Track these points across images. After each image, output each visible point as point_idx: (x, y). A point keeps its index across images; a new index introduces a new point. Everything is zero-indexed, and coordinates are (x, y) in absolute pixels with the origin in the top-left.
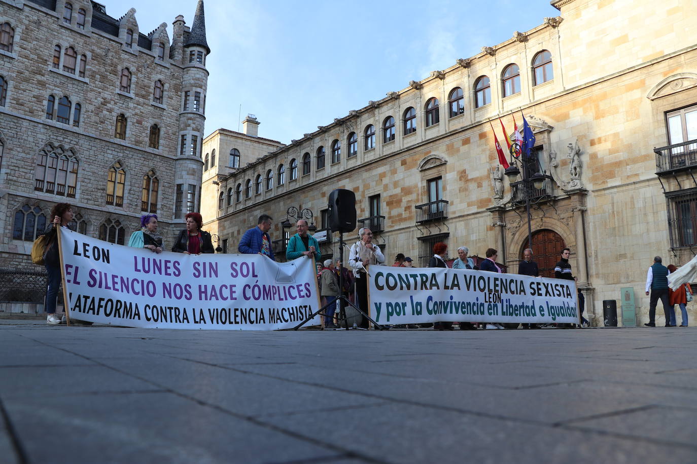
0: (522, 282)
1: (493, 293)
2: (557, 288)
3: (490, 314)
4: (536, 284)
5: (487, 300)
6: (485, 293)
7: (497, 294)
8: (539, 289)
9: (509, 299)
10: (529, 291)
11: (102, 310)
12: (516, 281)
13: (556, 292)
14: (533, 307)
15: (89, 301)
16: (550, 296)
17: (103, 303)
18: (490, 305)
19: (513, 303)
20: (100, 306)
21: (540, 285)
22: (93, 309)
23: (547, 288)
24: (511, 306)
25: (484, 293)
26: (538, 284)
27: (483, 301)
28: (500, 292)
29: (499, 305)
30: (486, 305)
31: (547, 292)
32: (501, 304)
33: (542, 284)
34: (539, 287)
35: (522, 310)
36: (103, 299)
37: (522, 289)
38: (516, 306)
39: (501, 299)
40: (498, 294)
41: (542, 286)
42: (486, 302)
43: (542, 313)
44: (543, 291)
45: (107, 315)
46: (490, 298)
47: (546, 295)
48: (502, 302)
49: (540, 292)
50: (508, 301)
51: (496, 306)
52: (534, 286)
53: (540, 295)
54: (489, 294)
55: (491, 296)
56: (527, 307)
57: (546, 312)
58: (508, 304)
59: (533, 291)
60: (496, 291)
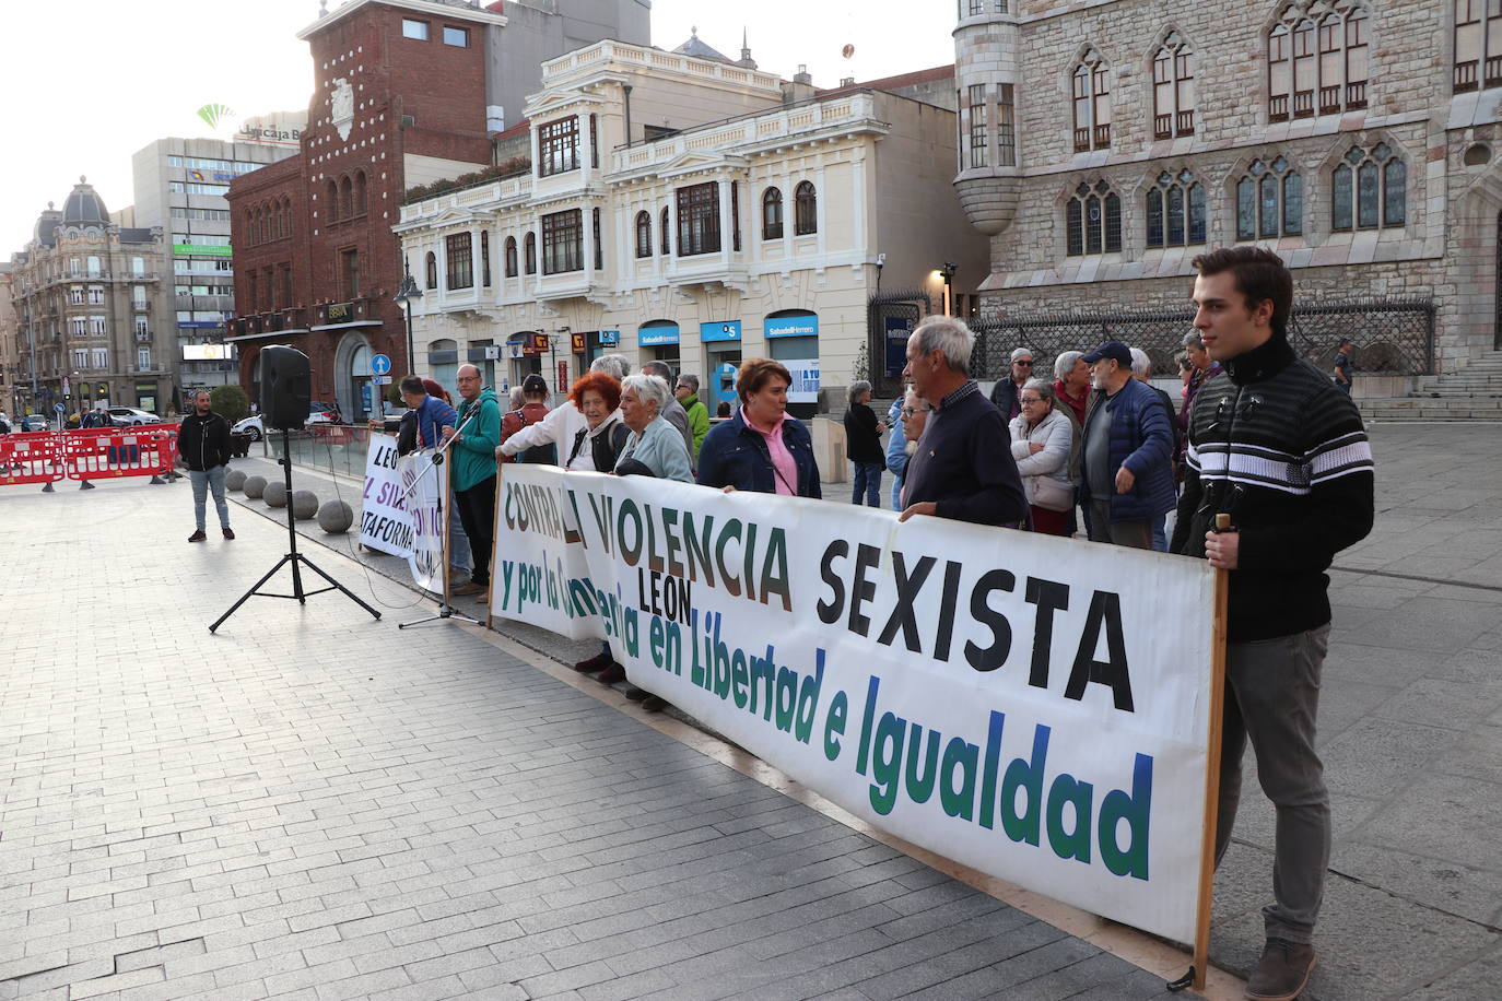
0: (778, 536)
1: (664, 576)
2: (996, 600)
3: (657, 660)
4: (853, 553)
5: (648, 601)
6: (641, 570)
7: (676, 579)
8: (865, 590)
9: (718, 616)
10: (809, 589)
11: (381, 532)
12: (752, 528)
13: (971, 631)
14: (812, 687)
15: (371, 518)
16: (913, 643)
17: (384, 524)
18: (655, 623)
19: (732, 640)
20: (380, 527)
21: (875, 564)
22: (372, 530)
23: (908, 587)
24: (721, 650)
25: (636, 568)
26: (868, 555)
27: (636, 606)
28: (687, 577)
29: (685, 630)
30: (645, 619)
31: (904, 617)
32: (690, 628)
33: (886, 561)
34: (871, 574)
35: (762, 682)
36: (386, 519)
37: (775, 573)
38: (739, 654)
39: (693, 606)
40: (681, 581)
41: (882, 577)
42: (644, 608)
43: (834, 735)
44: (879, 610)
45: (385, 540)
46: (655, 594)
47: (886, 638)
48: (691, 618)
49: (866, 608)
50: (714, 621)
51: (674, 632)
52: (844, 567)
53: (859, 624)
54: (655, 576)
55: (660, 585)
56: (788, 678)
57: (850, 741)
58: (711, 635)
59: (829, 598)
60: (676, 568)
